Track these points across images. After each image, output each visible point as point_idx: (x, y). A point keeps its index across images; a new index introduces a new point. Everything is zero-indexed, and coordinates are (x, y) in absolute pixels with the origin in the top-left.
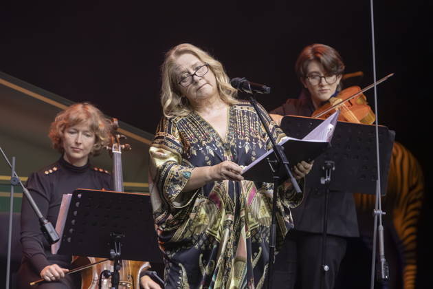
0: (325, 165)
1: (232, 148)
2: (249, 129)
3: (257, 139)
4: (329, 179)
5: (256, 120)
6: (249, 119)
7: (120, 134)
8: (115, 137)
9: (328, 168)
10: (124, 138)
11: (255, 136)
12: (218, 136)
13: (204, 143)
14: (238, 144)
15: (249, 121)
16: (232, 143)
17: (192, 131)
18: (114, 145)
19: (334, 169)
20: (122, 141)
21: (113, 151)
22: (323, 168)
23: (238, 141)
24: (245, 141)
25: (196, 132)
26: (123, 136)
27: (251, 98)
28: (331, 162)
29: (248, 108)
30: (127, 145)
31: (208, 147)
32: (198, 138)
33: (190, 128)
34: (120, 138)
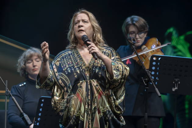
0: (174, 81)
1: (90, 70)
13: (75, 67)
14: (93, 68)
17: (71, 60)
19: (179, 83)
28: (178, 79)
31: (77, 69)
32: (73, 64)
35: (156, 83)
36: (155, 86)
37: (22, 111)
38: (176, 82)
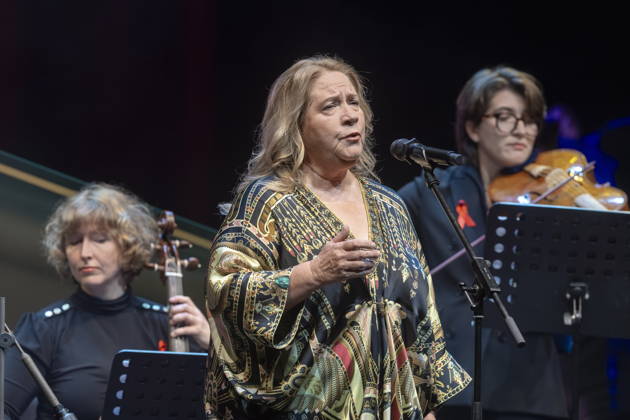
0: (571, 290)
2: (403, 241)
3: (416, 261)
4: (579, 315)
5: (405, 228)
6: (396, 221)
7: (180, 240)
8: (170, 245)
10: (186, 246)
11: (413, 256)
15: (398, 226)
16: (380, 260)
17: (307, 224)
18: (168, 261)
19: (587, 296)
20: (183, 252)
21: (168, 274)
22: (568, 296)
23: (391, 258)
24: (401, 259)
25: (315, 227)
26: (184, 242)
28: (583, 285)
29: (391, 202)
30: (192, 259)
32: (321, 239)
33: (304, 219)
34: (181, 247)
35: (509, 299)
36: (504, 309)
37: (56, 402)
38: (577, 296)
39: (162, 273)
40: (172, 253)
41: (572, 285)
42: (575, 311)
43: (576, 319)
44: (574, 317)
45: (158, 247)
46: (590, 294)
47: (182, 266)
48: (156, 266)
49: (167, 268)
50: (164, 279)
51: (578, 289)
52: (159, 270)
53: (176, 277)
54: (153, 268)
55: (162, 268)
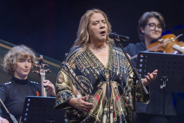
0: (162, 78)
1: (110, 71)
2: (120, 63)
3: (123, 69)
4: (165, 86)
5: (123, 59)
6: (119, 57)
7: (44, 64)
8: (42, 65)
9: (164, 80)
10: (47, 66)
11: (123, 67)
12: (101, 64)
13: (94, 68)
14: (113, 70)
15: (119, 59)
16: (110, 69)
17: (87, 61)
18: (41, 70)
19: (167, 80)
20: (46, 67)
22: (162, 80)
23: (113, 68)
24: (117, 68)
25: (89, 61)
26: (46, 65)
27: (120, 43)
28: (166, 76)
29: (119, 52)
30: (48, 69)
31: (96, 70)
32: (90, 65)
33: (86, 59)
39: (39, 74)
40: (42, 68)
41: (163, 76)
42: (164, 84)
43: (164, 87)
44: (163, 86)
45: (38, 66)
46: (168, 79)
47: (45, 72)
48: (38, 72)
49: (41, 72)
50: (40, 75)
51: (165, 78)
52: (38, 73)
53: (44, 75)
54: (36, 72)
55: (39, 72)
